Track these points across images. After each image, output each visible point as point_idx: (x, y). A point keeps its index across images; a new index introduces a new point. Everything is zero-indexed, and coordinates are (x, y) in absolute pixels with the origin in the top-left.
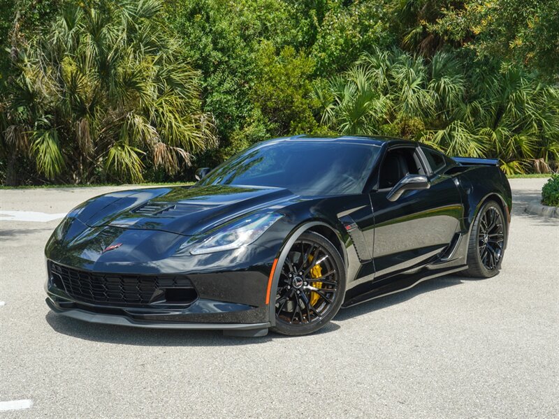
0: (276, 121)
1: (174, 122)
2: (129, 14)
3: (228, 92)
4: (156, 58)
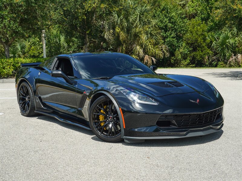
0: (192, 47)
1: (151, 48)
3: (173, 38)
4: (149, 26)
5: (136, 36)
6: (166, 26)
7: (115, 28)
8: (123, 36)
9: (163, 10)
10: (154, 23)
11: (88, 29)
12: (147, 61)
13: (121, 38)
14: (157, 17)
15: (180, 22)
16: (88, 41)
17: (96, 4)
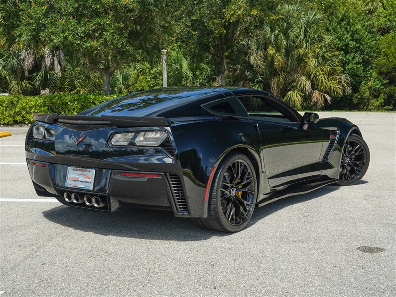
0: (388, 79)
1: (323, 79)
2: (304, 22)
3: (358, 63)
4: (320, 45)
5: (301, 60)
6: (347, 45)
7: (268, 48)
8: (279, 60)
9: (342, 20)
10: (328, 41)
11: (227, 50)
12: (318, 100)
13: (276, 63)
14: (332, 31)
15: (369, 39)
16: (226, 68)
17: (241, 10)
